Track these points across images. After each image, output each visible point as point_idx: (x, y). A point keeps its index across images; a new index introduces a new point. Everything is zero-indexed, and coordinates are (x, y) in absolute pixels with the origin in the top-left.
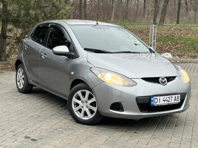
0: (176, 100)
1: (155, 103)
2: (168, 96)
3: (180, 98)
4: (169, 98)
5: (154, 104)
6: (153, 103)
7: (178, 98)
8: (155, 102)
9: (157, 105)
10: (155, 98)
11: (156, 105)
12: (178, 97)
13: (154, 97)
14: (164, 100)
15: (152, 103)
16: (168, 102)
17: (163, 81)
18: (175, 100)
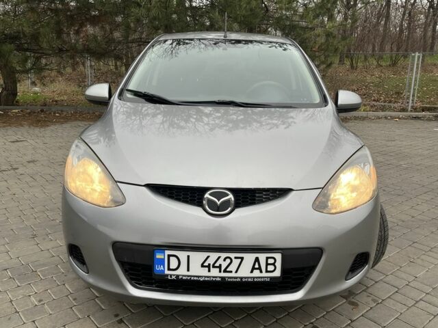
0: (260, 269)
1: (169, 269)
2: (224, 255)
3: (279, 264)
4: (228, 261)
5: (167, 272)
6: (162, 268)
7: (267, 264)
8: (171, 267)
9: (178, 276)
10: (169, 256)
11: (173, 277)
12: (271, 261)
13: (168, 252)
14: (206, 264)
15: (158, 268)
16: (225, 271)
17: (219, 203)
18: (253, 268)
